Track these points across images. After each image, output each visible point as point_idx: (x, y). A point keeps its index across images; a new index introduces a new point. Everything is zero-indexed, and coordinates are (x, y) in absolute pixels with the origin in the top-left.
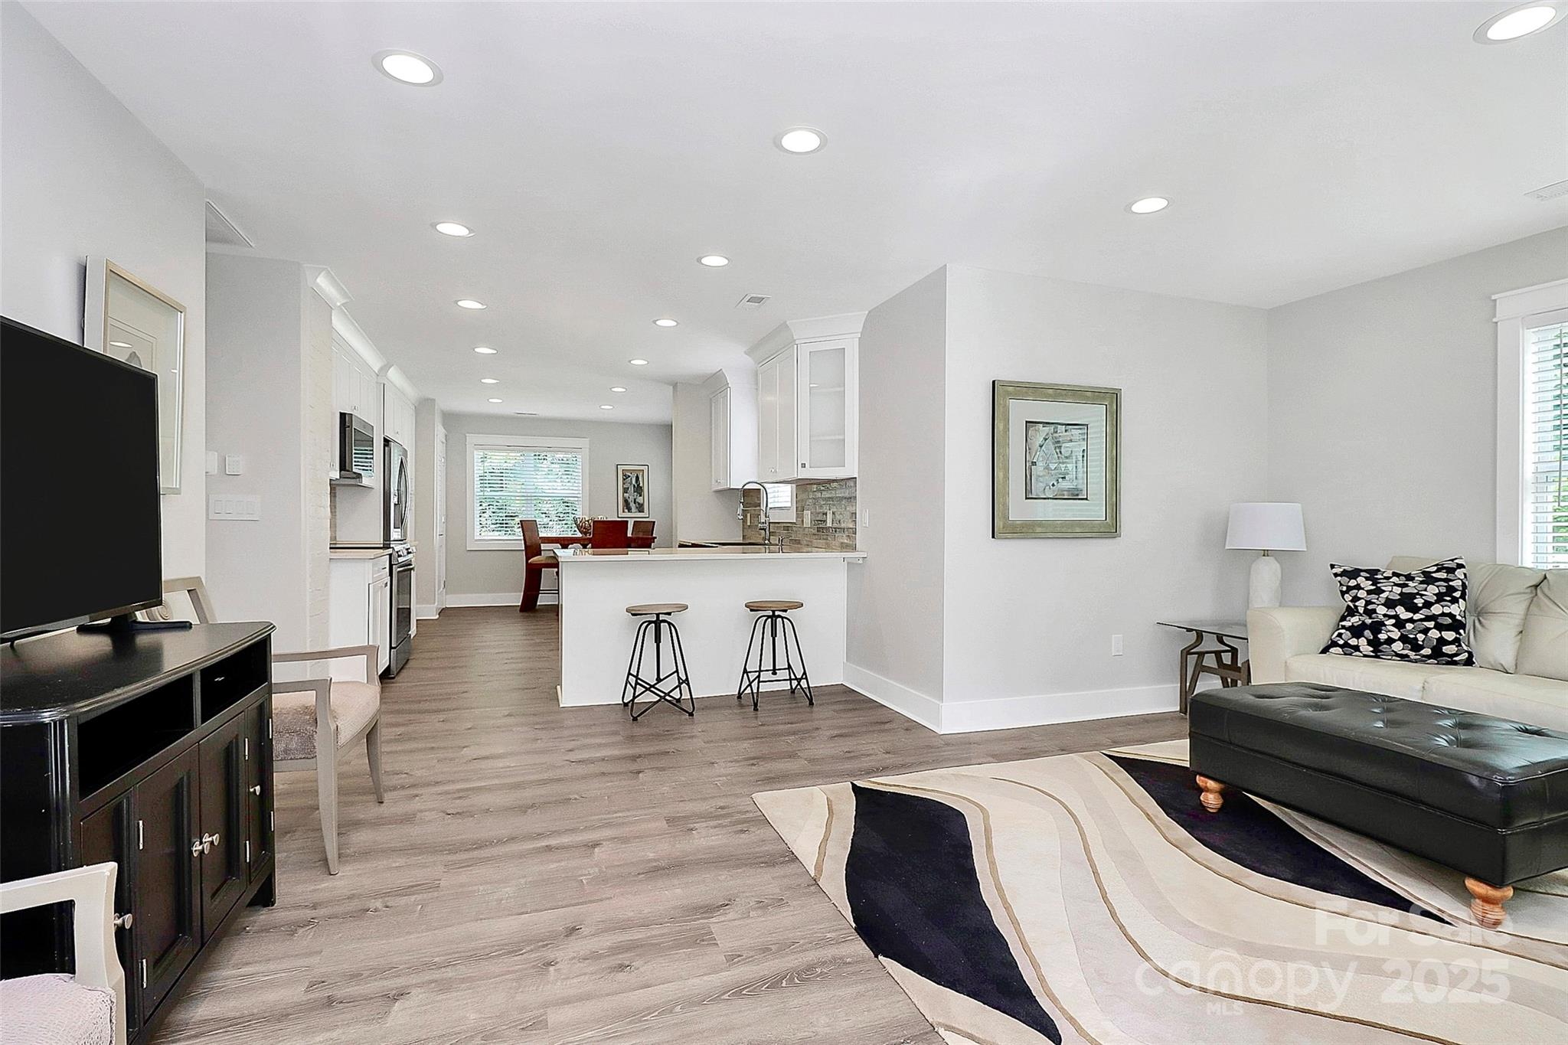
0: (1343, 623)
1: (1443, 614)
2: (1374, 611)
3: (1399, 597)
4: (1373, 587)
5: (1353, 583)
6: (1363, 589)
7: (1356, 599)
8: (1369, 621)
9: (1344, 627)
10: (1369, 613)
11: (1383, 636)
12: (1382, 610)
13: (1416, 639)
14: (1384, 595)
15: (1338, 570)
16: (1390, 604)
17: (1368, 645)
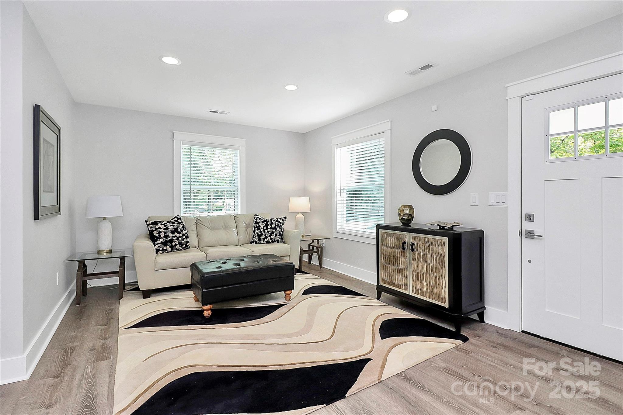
0: (157, 242)
1: (185, 233)
2: (168, 236)
3: (174, 230)
4: (165, 227)
5: (157, 227)
6: (162, 228)
7: (160, 232)
8: (168, 239)
9: (159, 243)
10: (166, 237)
11: (174, 244)
12: (171, 235)
13: (182, 243)
14: (169, 230)
15: (150, 222)
16: (172, 232)
17: (170, 248)
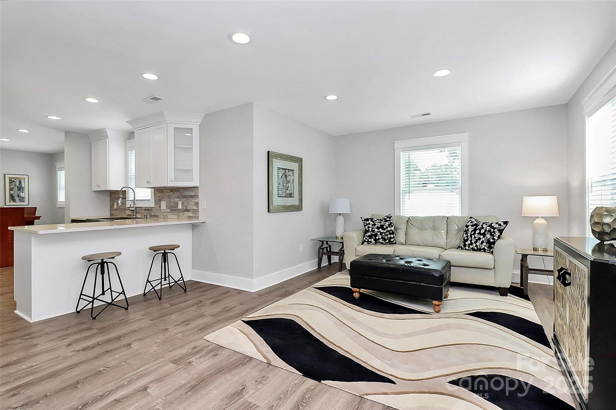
0: (366, 235)
1: (390, 230)
2: (374, 230)
3: (380, 226)
4: (373, 224)
5: (368, 223)
6: (370, 224)
7: (369, 227)
8: (373, 234)
9: (366, 236)
10: (373, 231)
11: (377, 238)
12: (376, 230)
13: (385, 238)
14: (376, 226)
15: (363, 219)
16: (378, 228)
17: (374, 240)
